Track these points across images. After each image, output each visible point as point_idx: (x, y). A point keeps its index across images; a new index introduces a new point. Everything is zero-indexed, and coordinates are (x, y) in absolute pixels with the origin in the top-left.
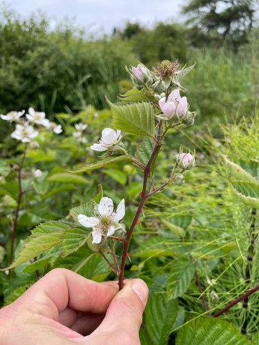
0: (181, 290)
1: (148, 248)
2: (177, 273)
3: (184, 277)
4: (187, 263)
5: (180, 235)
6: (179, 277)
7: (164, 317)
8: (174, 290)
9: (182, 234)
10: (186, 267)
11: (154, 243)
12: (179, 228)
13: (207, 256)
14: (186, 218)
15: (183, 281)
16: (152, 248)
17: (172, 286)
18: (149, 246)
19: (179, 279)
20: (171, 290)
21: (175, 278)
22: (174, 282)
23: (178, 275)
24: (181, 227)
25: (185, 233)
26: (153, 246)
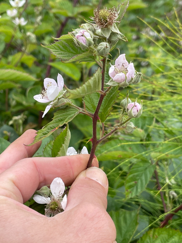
0: (139, 190)
1: (106, 151)
2: (136, 174)
3: (143, 178)
4: (146, 165)
5: (140, 137)
6: (138, 178)
7: (123, 232)
8: (132, 190)
9: (142, 136)
10: (146, 169)
11: (112, 146)
12: (139, 130)
13: (167, 155)
14: (147, 119)
15: (142, 181)
16: (110, 151)
17: (131, 187)
18: (106, 149)
19: (138, 180)
20: (129, 190)
21: (134, 179)
22: (133, 183)
23: (137, 176)
24: (142, 128)
25: (146, 135)
26: (111, 148)
